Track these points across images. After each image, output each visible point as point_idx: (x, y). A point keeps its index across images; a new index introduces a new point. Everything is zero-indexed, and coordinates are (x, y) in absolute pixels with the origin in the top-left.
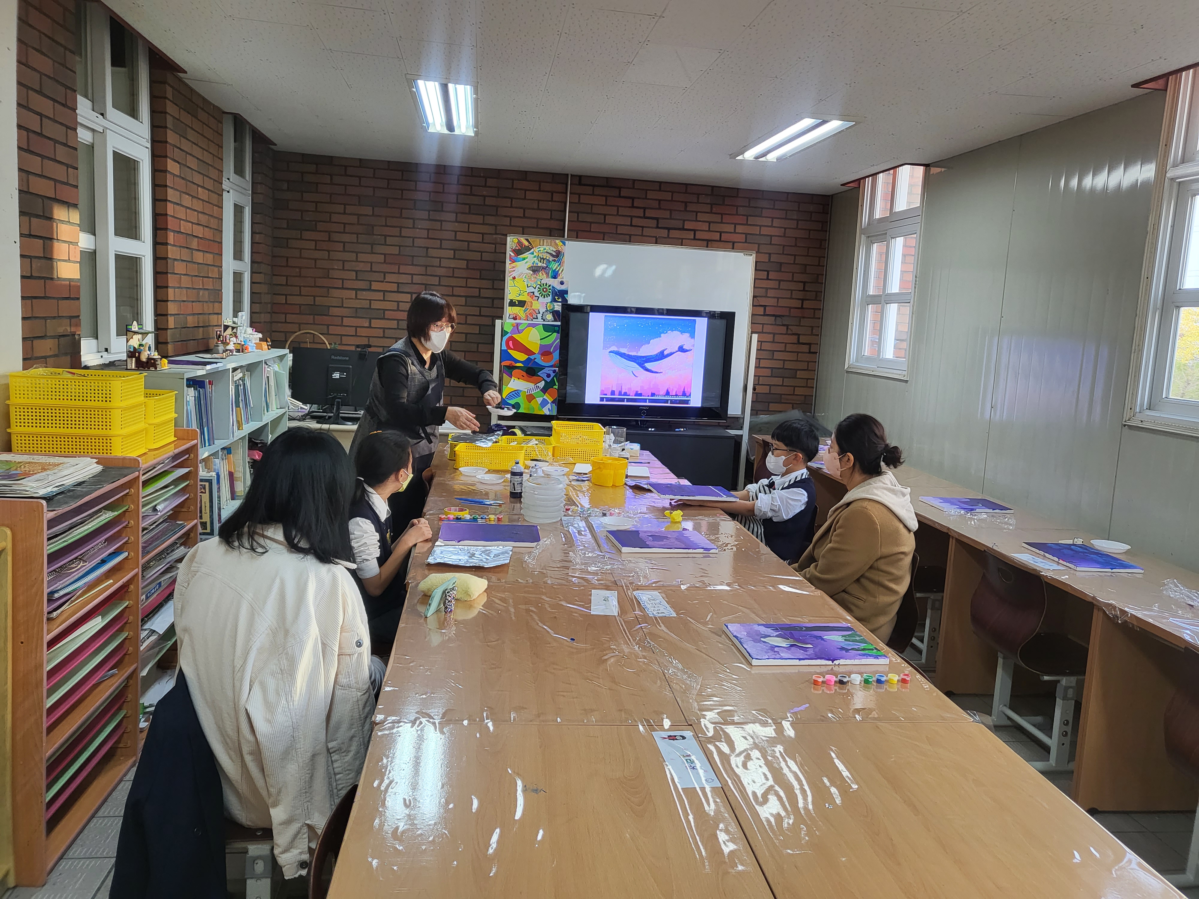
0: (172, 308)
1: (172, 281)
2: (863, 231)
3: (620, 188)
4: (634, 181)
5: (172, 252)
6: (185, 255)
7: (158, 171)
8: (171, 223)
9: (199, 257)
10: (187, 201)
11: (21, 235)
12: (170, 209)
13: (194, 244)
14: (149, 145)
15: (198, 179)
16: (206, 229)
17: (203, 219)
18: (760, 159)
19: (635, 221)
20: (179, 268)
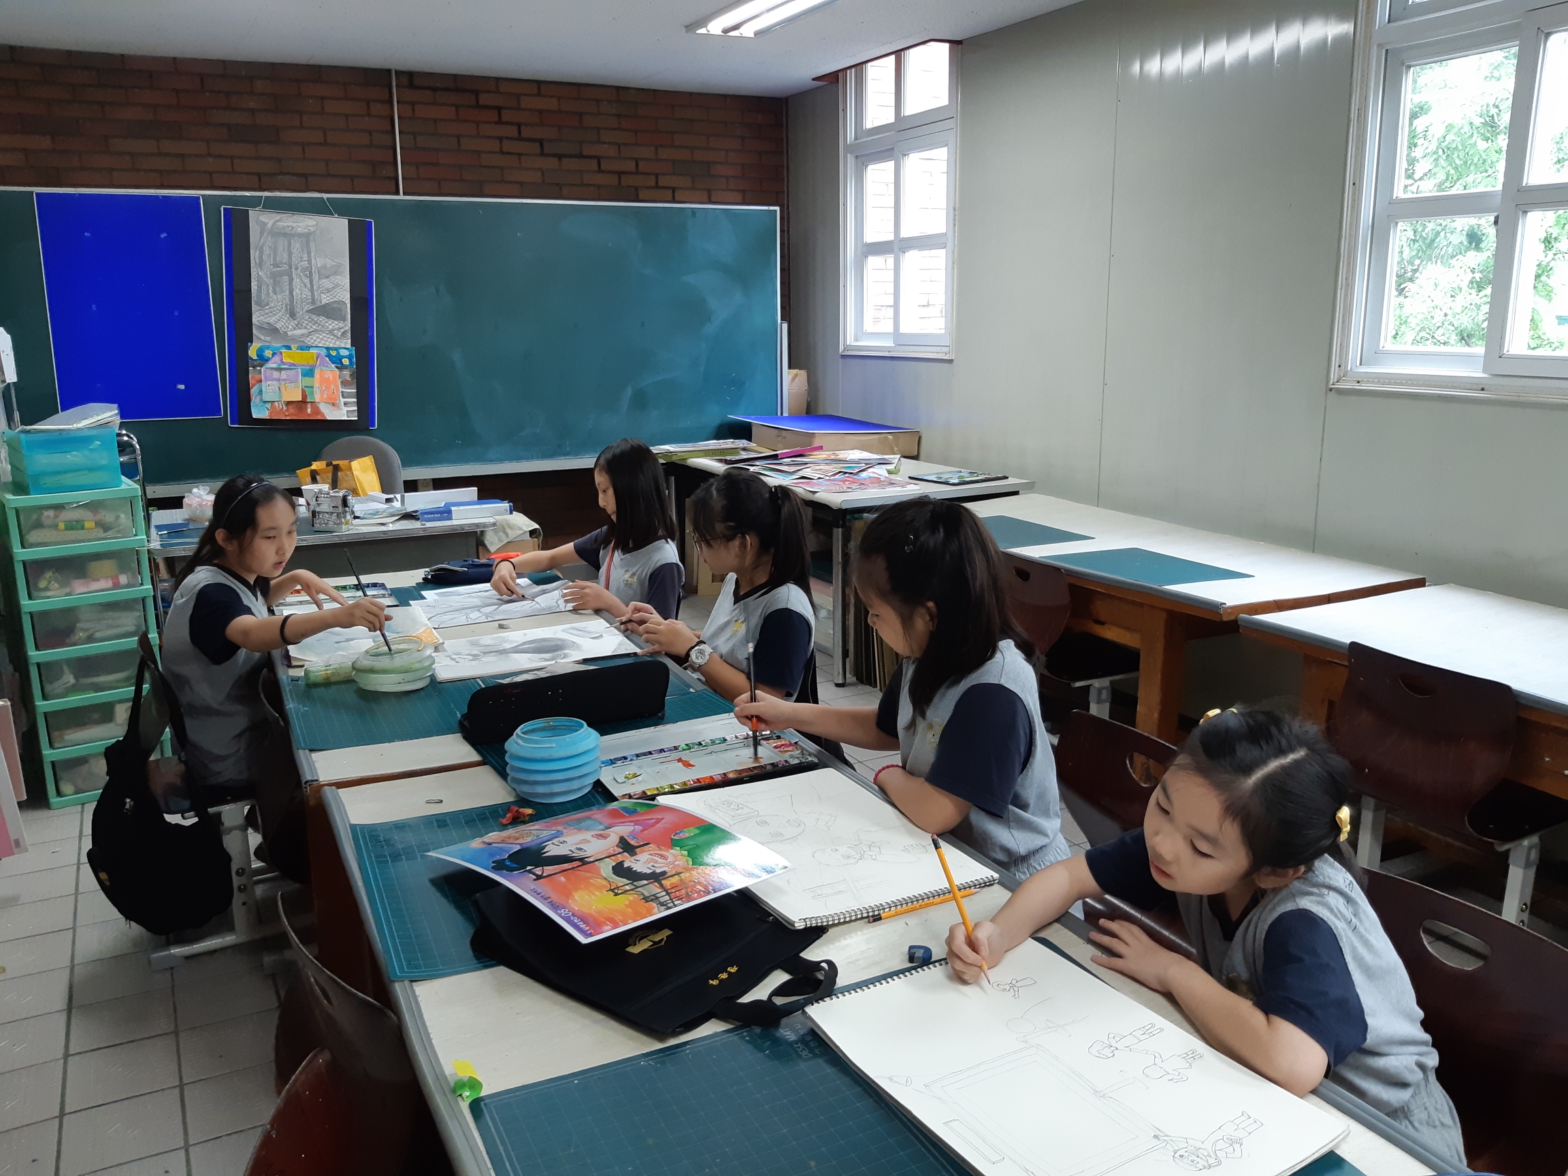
2: (849, 149)
3: (477, 93)
4: (498, 79)
18: (732, 34)
19: (508, 146)
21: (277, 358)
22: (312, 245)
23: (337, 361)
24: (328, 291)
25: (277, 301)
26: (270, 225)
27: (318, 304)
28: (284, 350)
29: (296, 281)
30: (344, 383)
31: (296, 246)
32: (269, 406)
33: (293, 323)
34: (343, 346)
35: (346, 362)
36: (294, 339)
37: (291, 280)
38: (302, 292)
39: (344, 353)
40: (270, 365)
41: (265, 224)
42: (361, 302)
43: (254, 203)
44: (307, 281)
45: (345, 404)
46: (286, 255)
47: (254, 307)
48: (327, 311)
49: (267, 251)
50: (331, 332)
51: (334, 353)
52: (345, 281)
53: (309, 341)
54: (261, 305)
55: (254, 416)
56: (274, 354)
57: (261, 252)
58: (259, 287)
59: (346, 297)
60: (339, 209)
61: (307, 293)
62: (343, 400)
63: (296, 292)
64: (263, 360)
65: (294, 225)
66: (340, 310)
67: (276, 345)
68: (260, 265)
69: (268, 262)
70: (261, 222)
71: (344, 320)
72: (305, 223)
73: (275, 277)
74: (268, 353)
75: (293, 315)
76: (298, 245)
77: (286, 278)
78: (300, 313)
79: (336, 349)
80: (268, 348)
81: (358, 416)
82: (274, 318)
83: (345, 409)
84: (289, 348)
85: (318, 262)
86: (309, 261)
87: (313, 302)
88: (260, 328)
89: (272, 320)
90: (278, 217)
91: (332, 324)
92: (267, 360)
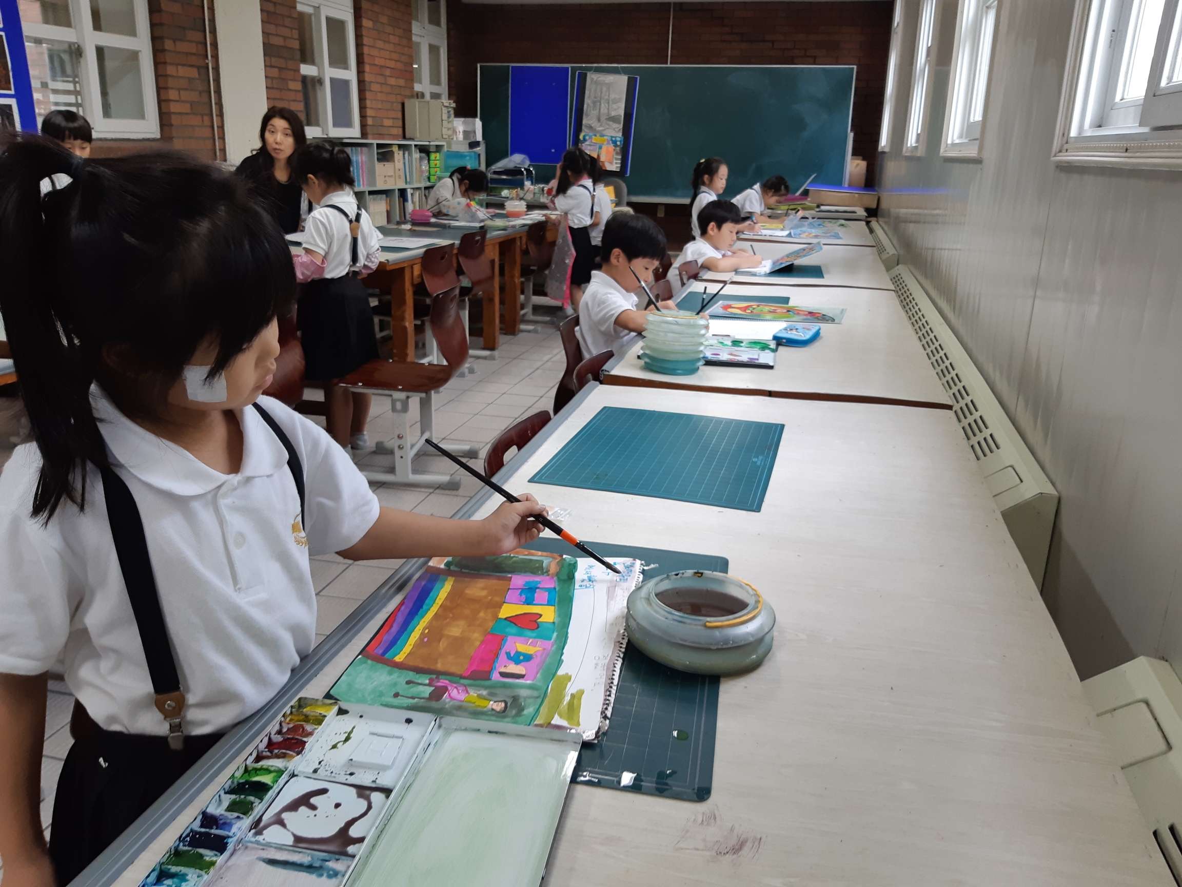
0: (369, 112)
1: (368, 95)
5: (368, 77)
6: (381, 79)
7: (358, 26)
8: (366, 59)
9: (392, 81)
10: (380, 44)
11: (266, 66)
12: (366, 50)
13: (388, 72)
14: (352, 11)
15: (389, 29)
16: (398, 63)
17: (395, 56)
19: (725, 37)
20: (375, 87)
21: (590, 140)
22: (611, 88)
23: (615, 143)
24: (615, 110)
25: (594, 113)
26: (595, 80)
27: (610, 116)
28: (593, 137)
29: (603, 105)
30: (617, 153)
31: (604, 89)
33: (599, 124)
34: (618, 136)
35: (618, 143)
36: (599, 132)
37: (600, 105)
38: (604, 110)
39: (618, 139)
40: (587, 143)
41: (593, 79)
42: (628, 116)
43: (590, 69)
44: (607, 105)
45: (616, 163)
46: (599, 93)
47: (584, 117)
48: (614, 119)
49: (593, 91)
50: (614, 129)
51: (614, 139)
52: (622, 105)
53: (604, 133)
54: (587, 115)
56: (589, 138)
57: (590, 92)
58: (587, 107)
59: (622, 113)
60: (625, 71)
61: (606, 111)
62: (615, 161)
63: (602, 110)
64: (585, 140)
65: (605, 79)
66: (619, 119)
67: (591, 134)
68: (589, 97)
69: (592, 96)
70: (591, 77)
71: (620, 124)
72: (609, 78)
73: (594, 103)
74: (587, 138)
75: (599, 120)
77: (599, 103)
78: (602, 119)
79: (615, 137)
80: (588, 135)
81: (621, 169)
82: (592, 122)
83: (615, 165)
84: (595, 135)
85: (613, 96)
86: (609, 97)
87: (608, 116)
88: (586, 126)
89: (590, 122)
90: (598, 75)
91: (615, 125)
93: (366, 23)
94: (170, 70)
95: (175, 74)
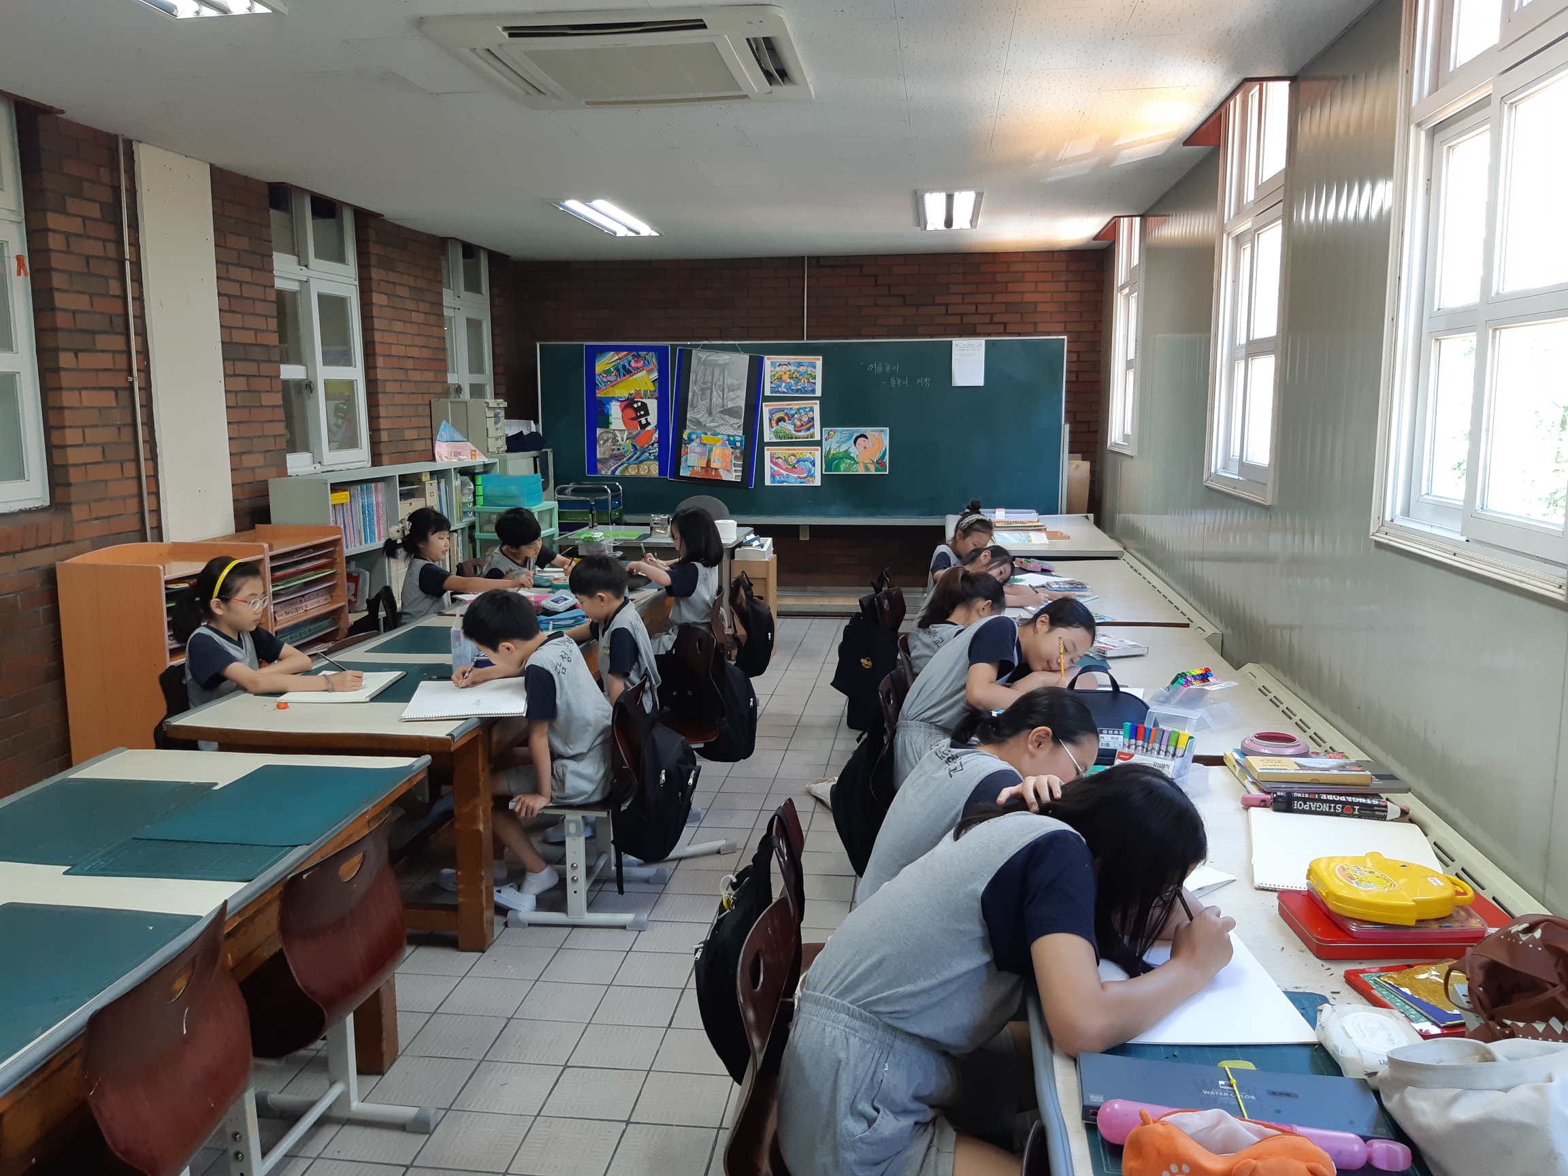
0: (383, 424)
1: (382, 398)
3: (861, 266)
4: (877, 256)
5: (381, 374)
6: (399, 375)
7: (366, 304)
8: (379, 349)
9: (416, 376)
10: (398, 326)
11: (226, 376)
13: (409, 364)
14: (357, 283)
15: (411, 305)
16: (425, 349)
17: (420, 341)
19: (880, 301)
20: (390, 387)
21: (698, 440)
22: (726, 371)
23: (733, 444)
24: (732, 399)
25: (702, 405)
26: (703, 359)
27: (725, 408)
28: (703, 435)
29: (714, 393)
30: (736, 458)
32: (691, 469)
33: (711, 418)
34: (738, 434)
35: (738, 444)
36: (710, 429)
37: (712, 393)
38: (716, 400)
39: (738, 439)
40: (694, 443)
41: (701, 358)
42: (751, 407)
43: (696, 346)
44: (721, 393)
45: (735, 471)
46: (710, 377)
47: (689, 408)
48: (731, 412)
49: (700, 374)
50: (732, 425)
51: (732, 439)
52: (743, 393)
53: (718, 430)
54: (693, 407)
55: (681, 474)
56: (697, 437)
57: (697, 375)
58: (693, 396)
59: (743, 403)
60: (745, 349)
61: (720, 401)
62: (734, 468)
63: (714, 400)
64: (690, 440)
65: (717, 359)
66: (738, 412)
67: (699, 432)
68: (695, 383)
69: (700, 381)
70: (698, 356)
71: (740, 418)
72: (723, 357)
73: (703, 390)
74: (694, 437)
75: (710, 414)
76: (718, 371)
77: (709, 391)
78: (715, 413)
79: (733, 436)
80: (694, 433)
81: (743, 479)
82: (700, 416)
83: (735, 474)
84: (706, 434)
85: (729, 381)
86: (724, 382)
87: (723, 407)
88: (691, 421)
89: (698, 416)
90: (708, 354)
91: (733, 421)
92: (693, 441)
93: (378, 299)
94: (68, 399)
95: (76, 404)
